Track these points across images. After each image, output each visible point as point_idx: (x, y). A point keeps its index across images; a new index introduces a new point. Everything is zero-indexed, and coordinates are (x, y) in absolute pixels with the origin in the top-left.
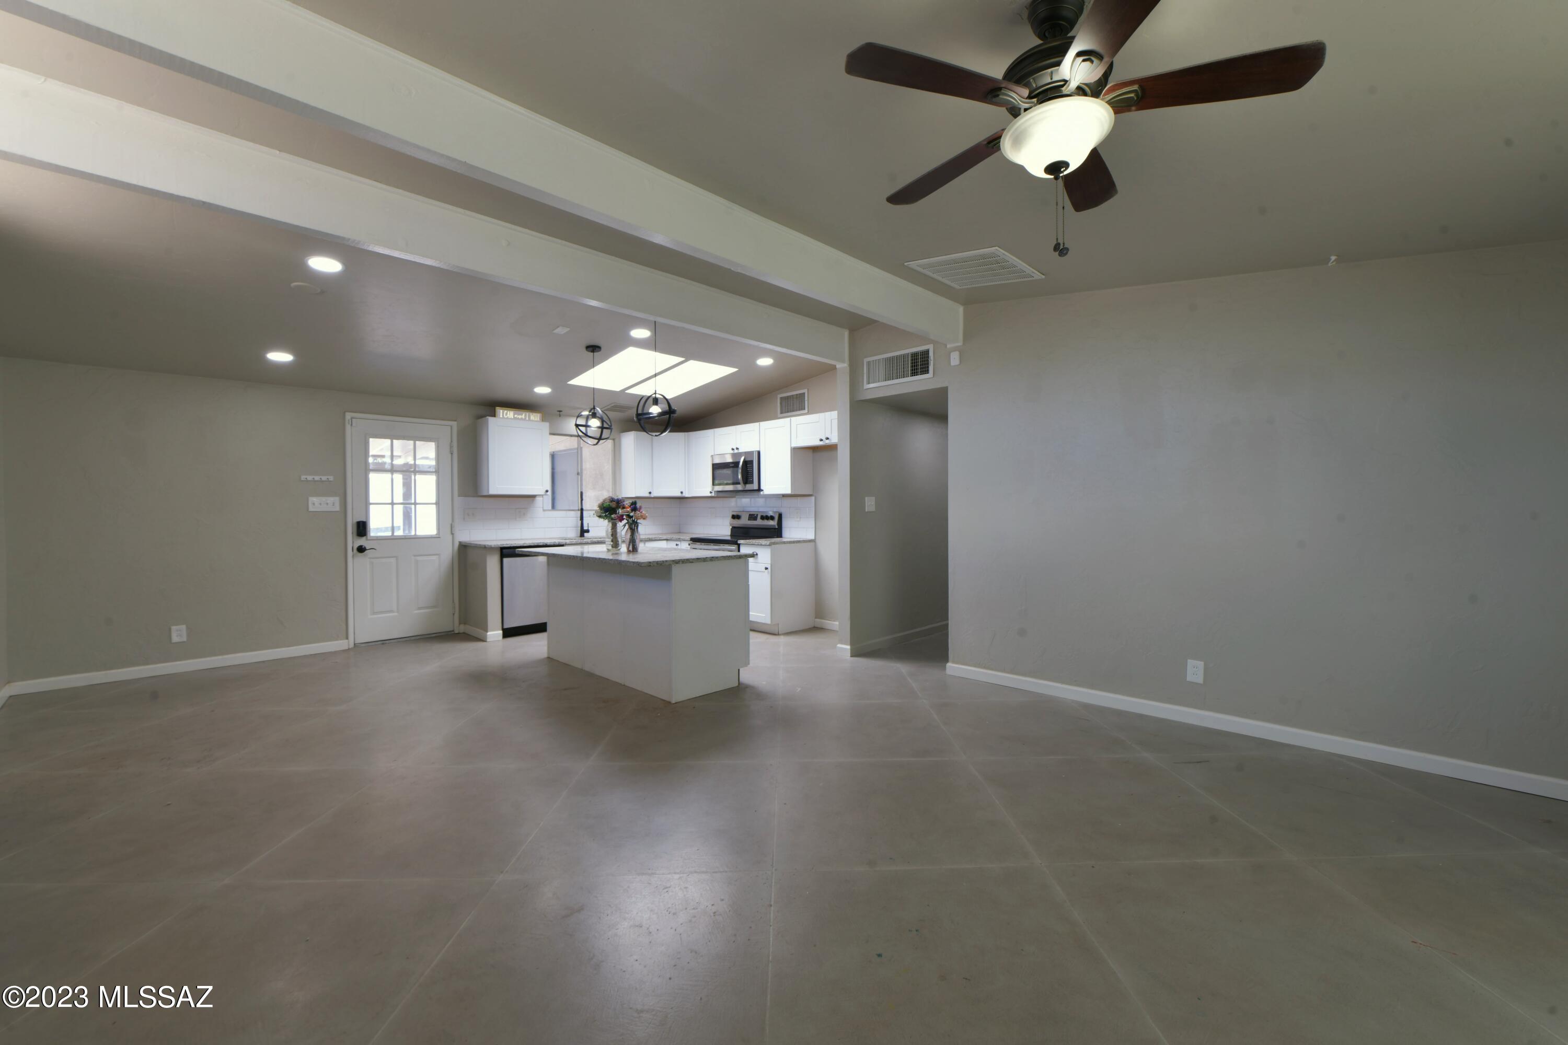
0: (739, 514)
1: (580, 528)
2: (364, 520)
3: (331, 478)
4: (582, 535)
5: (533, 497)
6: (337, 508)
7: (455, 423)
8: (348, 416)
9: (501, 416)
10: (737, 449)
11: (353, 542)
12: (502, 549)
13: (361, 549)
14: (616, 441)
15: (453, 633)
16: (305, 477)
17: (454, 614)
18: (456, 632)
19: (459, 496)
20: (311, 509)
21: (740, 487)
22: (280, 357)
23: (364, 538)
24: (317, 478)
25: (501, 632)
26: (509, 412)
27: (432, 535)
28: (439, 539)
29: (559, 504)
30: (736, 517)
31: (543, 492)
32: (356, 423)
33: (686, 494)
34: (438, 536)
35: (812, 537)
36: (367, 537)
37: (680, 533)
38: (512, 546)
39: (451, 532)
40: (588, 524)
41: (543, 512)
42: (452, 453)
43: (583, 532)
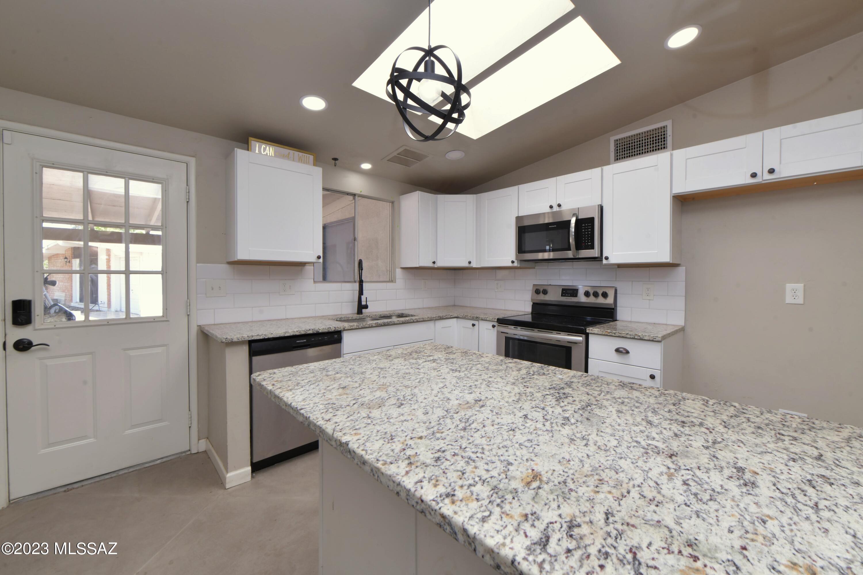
0: (545, 288)
1: (357, 303)
2: (30, 298)
4: (360, 312)
5: (302, 265)
7: (194, 159)
9: (257, 152)
10: (559, 205)
11: (6, 335)
12: (251, 343)
13: (22, 346)
14: (396, 204)
15: (189, 453)
17: (190, 427)
18: (194, 451)
19: (198, 263)
21: (570, 254)
23: (29, 327)
25: (249, 468)
26: (268, 148)
28: (166, 323)
29: (329, 276)
30: (542, 292)
31: (313, 259)
33: (474, 265)
34: (165, 319)
36: (34, 326)
37: (455, 305)
38: (266, 337)
39: (187, 312)
40: (367, 298)
41: (314, 285)
42: (189, 202)
43: (360, 308)
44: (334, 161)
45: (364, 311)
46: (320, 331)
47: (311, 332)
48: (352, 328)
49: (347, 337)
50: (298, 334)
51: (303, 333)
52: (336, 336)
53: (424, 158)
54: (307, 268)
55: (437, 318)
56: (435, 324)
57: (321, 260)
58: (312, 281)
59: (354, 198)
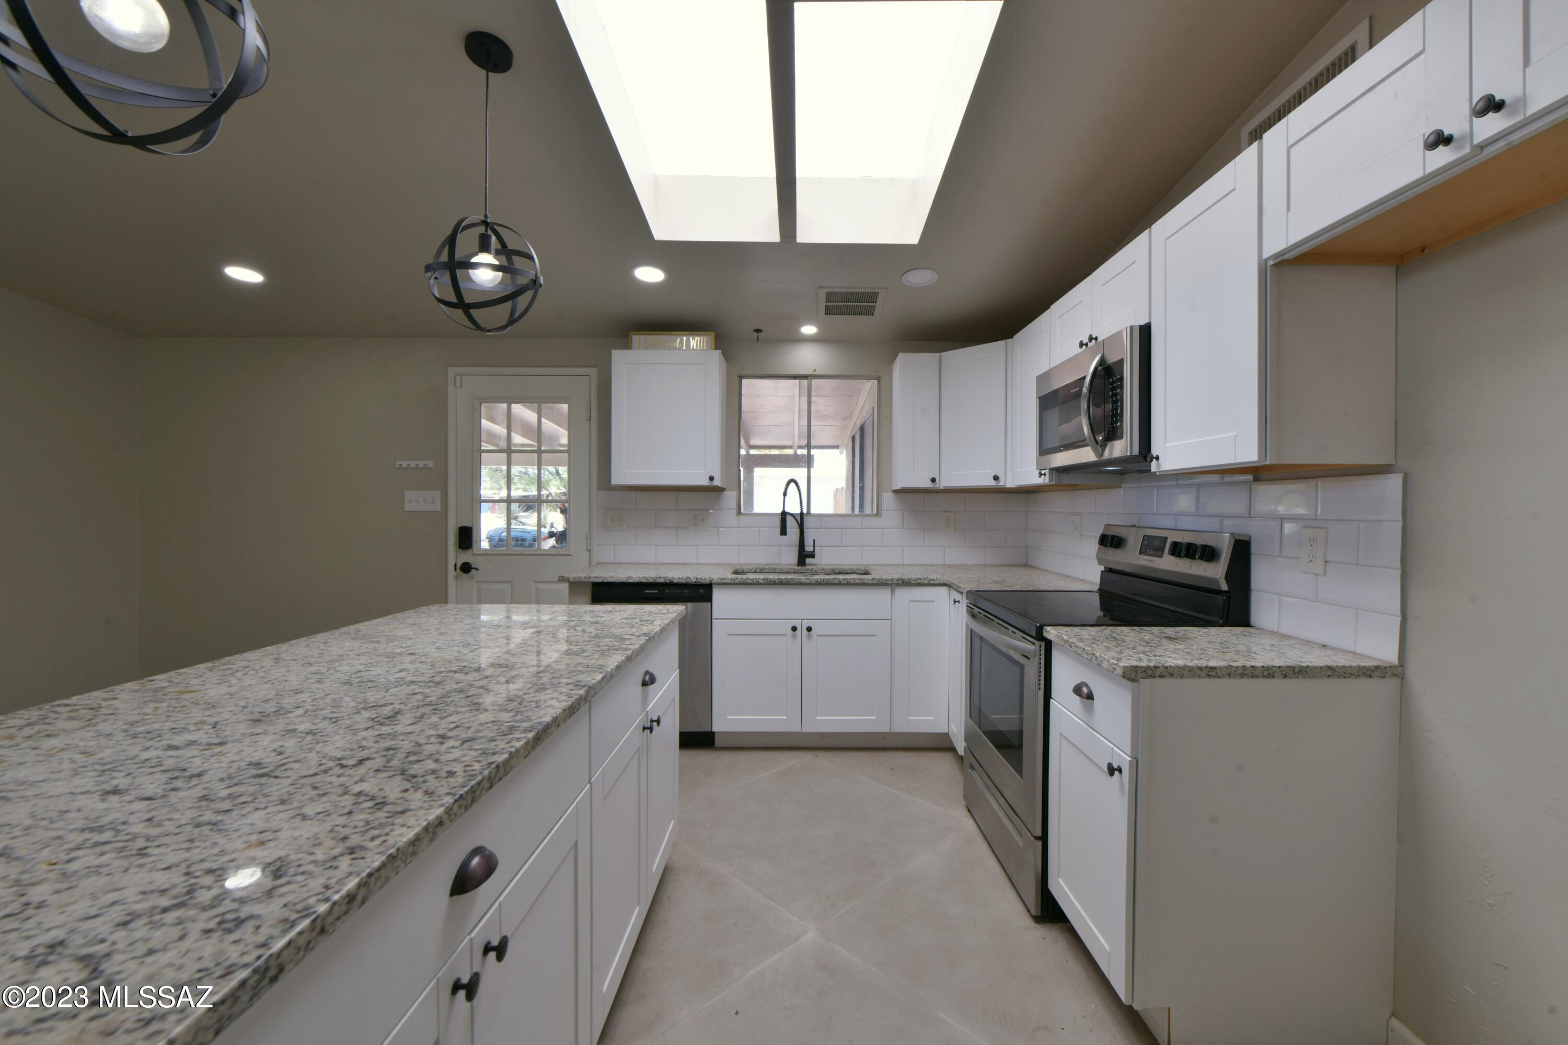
0: (1121, 533)
1: (799, 549)
2: (470, 525)
3: (431, 464)
4: (801, 561)
6: (438, 507)
7: (595, 369)
8: (451, 371)
9: (637, 347)
10: (1093, 339)
11: (454, 556)
12: (594, 586)
13: (466, 568)
16: (401, 462)
19: (599, 489)
20: (408, 507)
21: (1091, 453)
23: (469, 552)
24: (413, 464)
28: (569, 557)
30: (1110, 541)
31: (708, 481)
32: (460, 382)
33: (1005, 483)
34: (567, 553)
35: (1388, 653)
36: (473, 551)
37: (1026, 566)
38: (606, 581)
40: (814, 540)
41: (737, 517)
42: (590, 420)
43: (804, 556)
44: (756, 334)
45: (808, 560)
46: (675, 581)
47: (662, 581)
48: (723, 581)
49: (718, 595)
50: (644, 581)
51: (651, 580)
52: (702, 591)
53: (872, 297)
54: (727, 493)
55: (896, 582)
56: (893, 591)
57: (717, 482)
58: (734, 512)
59: (805, 382)
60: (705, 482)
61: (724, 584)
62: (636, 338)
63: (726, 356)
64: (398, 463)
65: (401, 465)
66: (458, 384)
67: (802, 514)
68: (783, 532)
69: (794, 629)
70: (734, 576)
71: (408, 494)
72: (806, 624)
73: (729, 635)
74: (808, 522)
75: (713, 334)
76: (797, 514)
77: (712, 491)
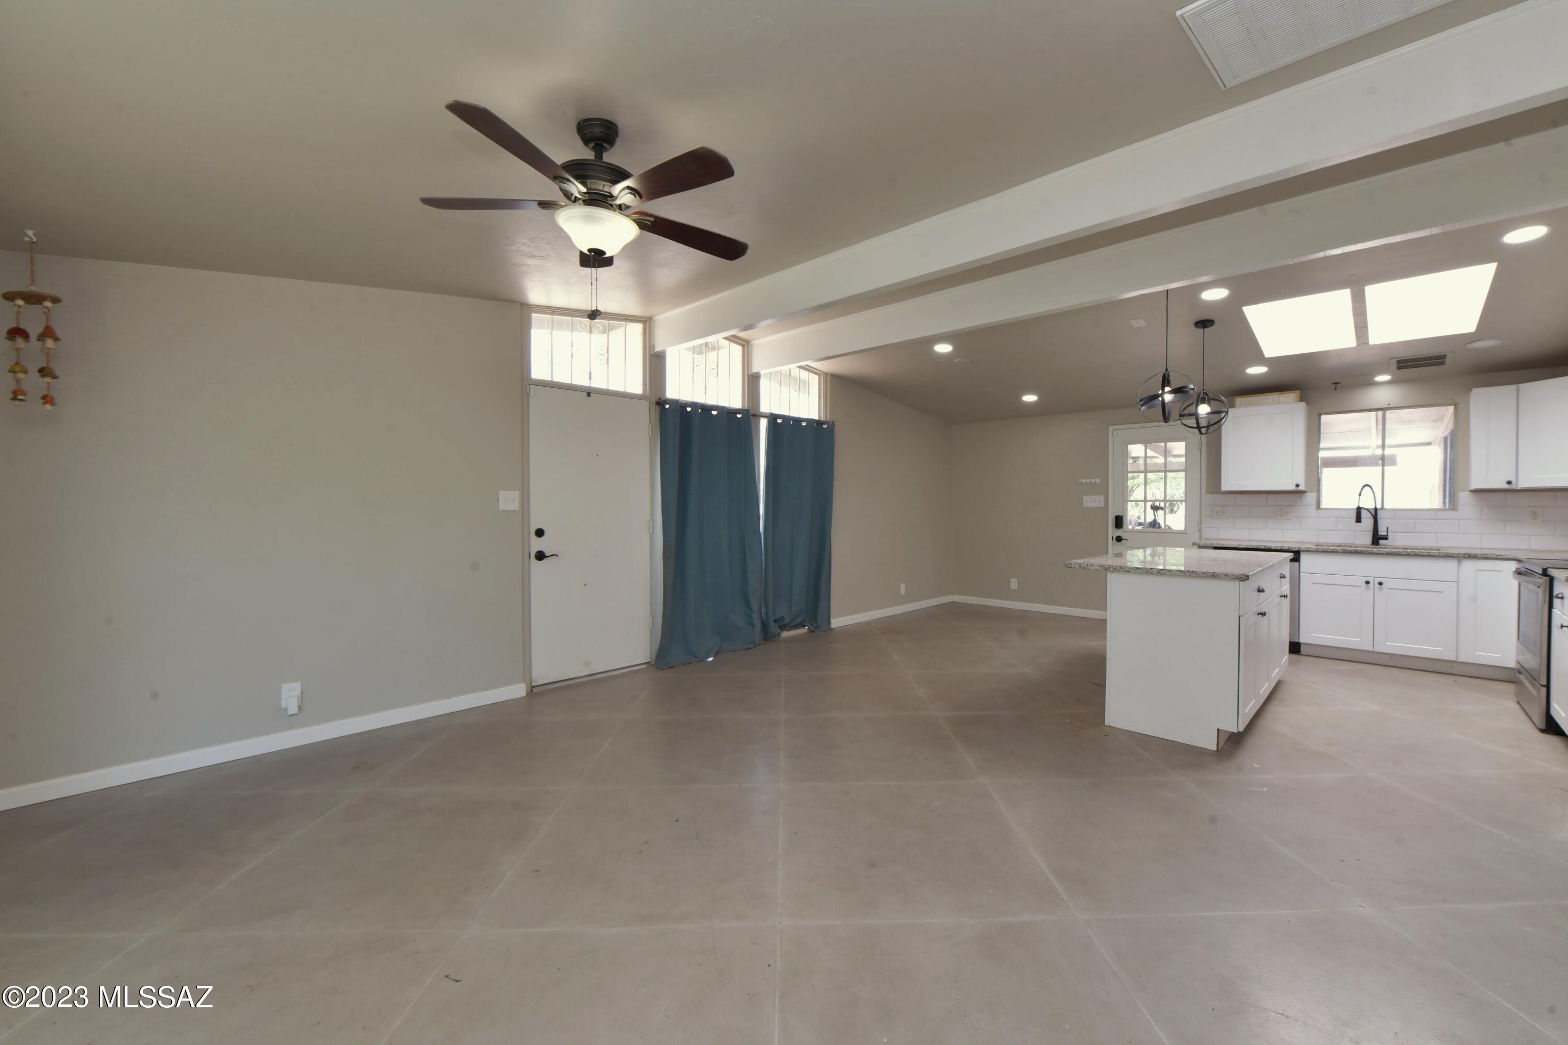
1: (1373, 533)
2: (1121, 515)
3: (1098, 481)
4: (1375, 541)
6: (1102, 505)
8: (1111, 428)
11: (1112, 532)
13: (1119, 539)
16: (1081, 480)
19: (1207, 492)
20: (1085, 505)
22: (1030, 398)
23: (1121, 530)
24: (1089, 481)
27: (1179, 531)
28: (1185, 535)
31: (1295, 487)
32: (1115, 434)
34: (1184, 532)
36: (1124, 529)
39: (1199, 529)
40: (1387, 528)
41: (1317, 511)
42: (1201, 451)
43: (1377, 538)
44: (1334, 386)
45: (1381, 542)
48: (1309, 549)
49: (1306, 557)
53: (1444, 357)
54: (1308, 495)
55: (1462, 555)
56: (1459, 562)
57: (1302, 488)
58: (1314, 507)
59: (1380, 413)
60: (1293, 488)
61: (1309, 551)
62: (1239, 400)
63: (1307, 403)
64: (1080, 481)
65: (1081, 482)
66: (1115, 435)
67: (1376, 509)
68: (1359, 519)
69: (1367, 583)
70: (1316, 547)
71: (1086, 498)
72: (1378, 580)
73: (1313, 583)
74: (1380, 514)
75: (1298, 392)
76: (1372, 509)
77: (1297, 493)
